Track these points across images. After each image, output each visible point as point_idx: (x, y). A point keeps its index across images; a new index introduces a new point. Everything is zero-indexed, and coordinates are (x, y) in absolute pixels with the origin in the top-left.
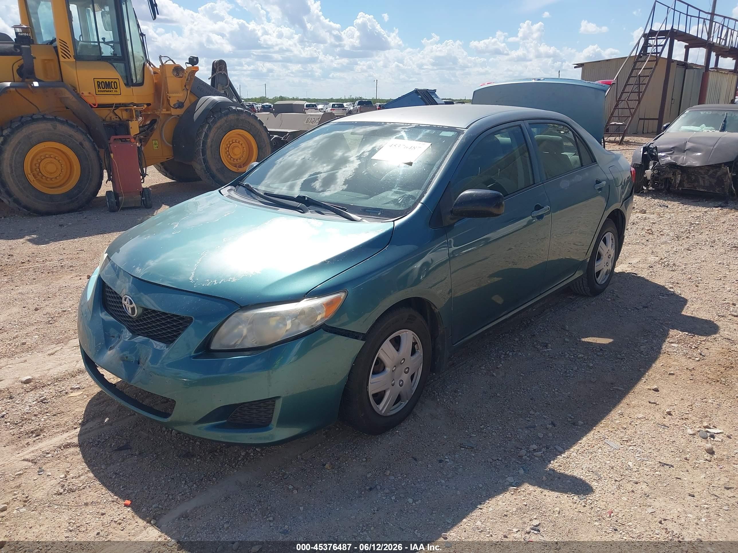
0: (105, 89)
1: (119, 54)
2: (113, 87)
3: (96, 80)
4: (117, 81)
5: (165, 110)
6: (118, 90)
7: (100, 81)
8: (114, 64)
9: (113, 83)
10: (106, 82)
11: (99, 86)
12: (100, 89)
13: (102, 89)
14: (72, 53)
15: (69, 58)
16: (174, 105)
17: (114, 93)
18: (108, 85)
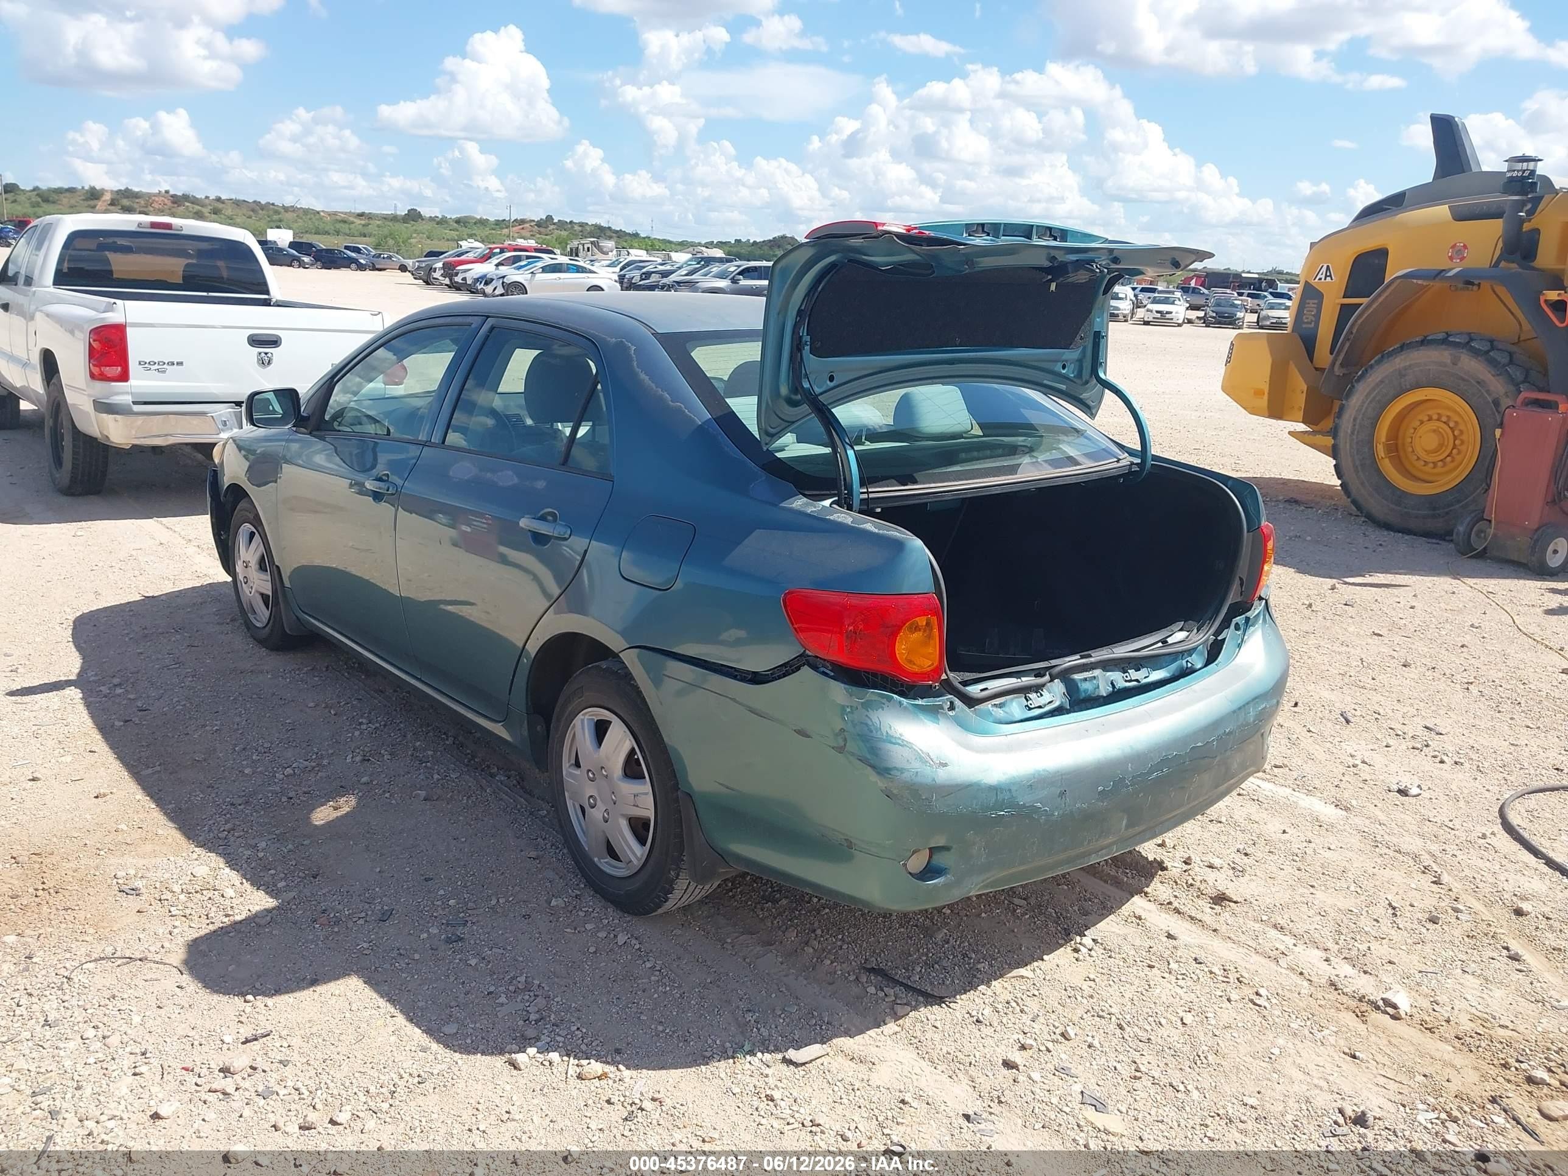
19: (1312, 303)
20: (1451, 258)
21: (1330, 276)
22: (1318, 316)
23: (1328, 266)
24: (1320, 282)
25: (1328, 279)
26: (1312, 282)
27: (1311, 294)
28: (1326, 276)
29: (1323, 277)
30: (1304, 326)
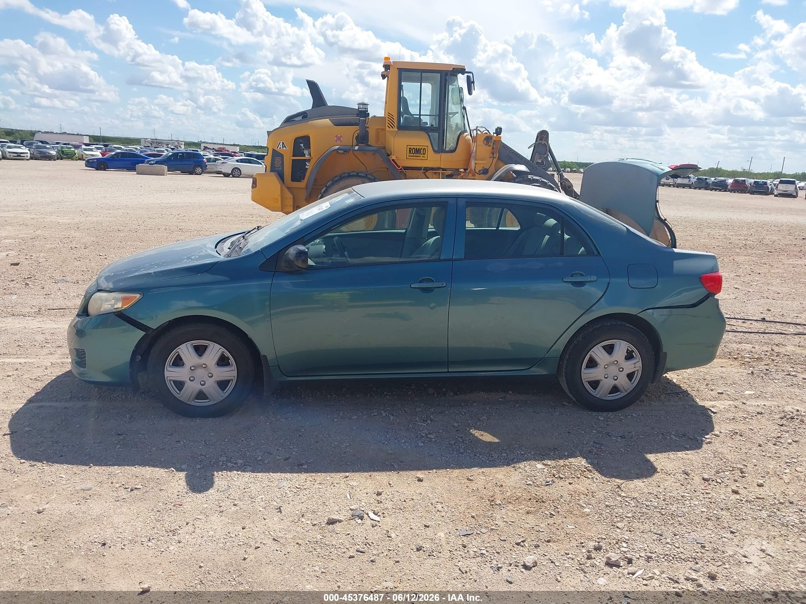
0: (415, 155)
1: (435, 124)
2: (422, 153)
3: (409, 147)
4: (426, 148)
5: (471, 175)
6: (426, 155)
7: (412, 147)
8: (429, 133)
9: (422, 150)
10: (417, 149)
11: (410, 151)
12: (410, 155)
13: (412, 155)
14: (396, 125)
15: (393, 128)
16: (479, 171)
17: (421, 158)
18: (418, 151)
19: (278, 159)
20: (336, 141)
21: (285, 147)
22: (282, 164)
23: (283, 143)
24: (280, 148)
25: (284, 148)
26: (276, 149)
27: (276, 154)
28: (283, 147)
29: (282, 147)
30: (276, 169)
